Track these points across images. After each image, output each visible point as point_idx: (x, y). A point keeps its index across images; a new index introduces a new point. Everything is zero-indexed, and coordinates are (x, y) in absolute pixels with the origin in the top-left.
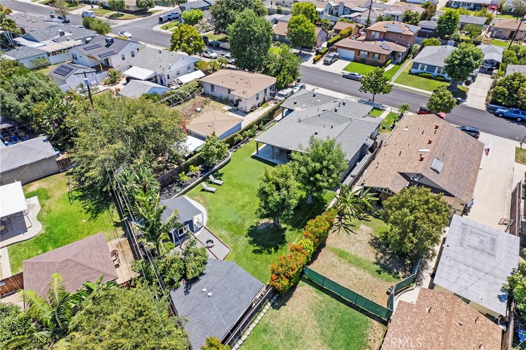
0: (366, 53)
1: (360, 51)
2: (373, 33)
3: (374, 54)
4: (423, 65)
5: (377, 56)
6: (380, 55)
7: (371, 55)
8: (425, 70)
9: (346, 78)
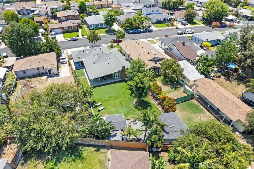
0: (67, 28)
1: (64, 28)
2: (62, 18)
3: (71, 27)
4: (94, 25)
5: (73, 27)
6: (74, 26)
7: (70, 28)
8: (95, 26)
9: (71, 41)
